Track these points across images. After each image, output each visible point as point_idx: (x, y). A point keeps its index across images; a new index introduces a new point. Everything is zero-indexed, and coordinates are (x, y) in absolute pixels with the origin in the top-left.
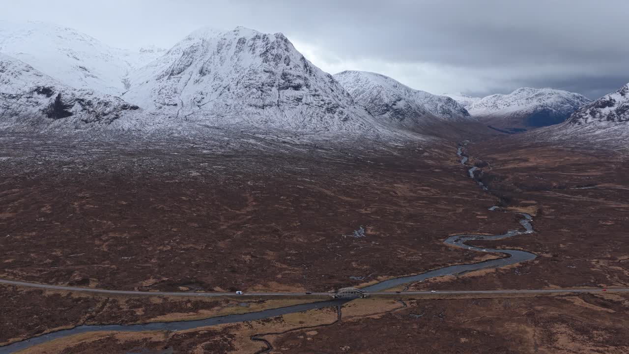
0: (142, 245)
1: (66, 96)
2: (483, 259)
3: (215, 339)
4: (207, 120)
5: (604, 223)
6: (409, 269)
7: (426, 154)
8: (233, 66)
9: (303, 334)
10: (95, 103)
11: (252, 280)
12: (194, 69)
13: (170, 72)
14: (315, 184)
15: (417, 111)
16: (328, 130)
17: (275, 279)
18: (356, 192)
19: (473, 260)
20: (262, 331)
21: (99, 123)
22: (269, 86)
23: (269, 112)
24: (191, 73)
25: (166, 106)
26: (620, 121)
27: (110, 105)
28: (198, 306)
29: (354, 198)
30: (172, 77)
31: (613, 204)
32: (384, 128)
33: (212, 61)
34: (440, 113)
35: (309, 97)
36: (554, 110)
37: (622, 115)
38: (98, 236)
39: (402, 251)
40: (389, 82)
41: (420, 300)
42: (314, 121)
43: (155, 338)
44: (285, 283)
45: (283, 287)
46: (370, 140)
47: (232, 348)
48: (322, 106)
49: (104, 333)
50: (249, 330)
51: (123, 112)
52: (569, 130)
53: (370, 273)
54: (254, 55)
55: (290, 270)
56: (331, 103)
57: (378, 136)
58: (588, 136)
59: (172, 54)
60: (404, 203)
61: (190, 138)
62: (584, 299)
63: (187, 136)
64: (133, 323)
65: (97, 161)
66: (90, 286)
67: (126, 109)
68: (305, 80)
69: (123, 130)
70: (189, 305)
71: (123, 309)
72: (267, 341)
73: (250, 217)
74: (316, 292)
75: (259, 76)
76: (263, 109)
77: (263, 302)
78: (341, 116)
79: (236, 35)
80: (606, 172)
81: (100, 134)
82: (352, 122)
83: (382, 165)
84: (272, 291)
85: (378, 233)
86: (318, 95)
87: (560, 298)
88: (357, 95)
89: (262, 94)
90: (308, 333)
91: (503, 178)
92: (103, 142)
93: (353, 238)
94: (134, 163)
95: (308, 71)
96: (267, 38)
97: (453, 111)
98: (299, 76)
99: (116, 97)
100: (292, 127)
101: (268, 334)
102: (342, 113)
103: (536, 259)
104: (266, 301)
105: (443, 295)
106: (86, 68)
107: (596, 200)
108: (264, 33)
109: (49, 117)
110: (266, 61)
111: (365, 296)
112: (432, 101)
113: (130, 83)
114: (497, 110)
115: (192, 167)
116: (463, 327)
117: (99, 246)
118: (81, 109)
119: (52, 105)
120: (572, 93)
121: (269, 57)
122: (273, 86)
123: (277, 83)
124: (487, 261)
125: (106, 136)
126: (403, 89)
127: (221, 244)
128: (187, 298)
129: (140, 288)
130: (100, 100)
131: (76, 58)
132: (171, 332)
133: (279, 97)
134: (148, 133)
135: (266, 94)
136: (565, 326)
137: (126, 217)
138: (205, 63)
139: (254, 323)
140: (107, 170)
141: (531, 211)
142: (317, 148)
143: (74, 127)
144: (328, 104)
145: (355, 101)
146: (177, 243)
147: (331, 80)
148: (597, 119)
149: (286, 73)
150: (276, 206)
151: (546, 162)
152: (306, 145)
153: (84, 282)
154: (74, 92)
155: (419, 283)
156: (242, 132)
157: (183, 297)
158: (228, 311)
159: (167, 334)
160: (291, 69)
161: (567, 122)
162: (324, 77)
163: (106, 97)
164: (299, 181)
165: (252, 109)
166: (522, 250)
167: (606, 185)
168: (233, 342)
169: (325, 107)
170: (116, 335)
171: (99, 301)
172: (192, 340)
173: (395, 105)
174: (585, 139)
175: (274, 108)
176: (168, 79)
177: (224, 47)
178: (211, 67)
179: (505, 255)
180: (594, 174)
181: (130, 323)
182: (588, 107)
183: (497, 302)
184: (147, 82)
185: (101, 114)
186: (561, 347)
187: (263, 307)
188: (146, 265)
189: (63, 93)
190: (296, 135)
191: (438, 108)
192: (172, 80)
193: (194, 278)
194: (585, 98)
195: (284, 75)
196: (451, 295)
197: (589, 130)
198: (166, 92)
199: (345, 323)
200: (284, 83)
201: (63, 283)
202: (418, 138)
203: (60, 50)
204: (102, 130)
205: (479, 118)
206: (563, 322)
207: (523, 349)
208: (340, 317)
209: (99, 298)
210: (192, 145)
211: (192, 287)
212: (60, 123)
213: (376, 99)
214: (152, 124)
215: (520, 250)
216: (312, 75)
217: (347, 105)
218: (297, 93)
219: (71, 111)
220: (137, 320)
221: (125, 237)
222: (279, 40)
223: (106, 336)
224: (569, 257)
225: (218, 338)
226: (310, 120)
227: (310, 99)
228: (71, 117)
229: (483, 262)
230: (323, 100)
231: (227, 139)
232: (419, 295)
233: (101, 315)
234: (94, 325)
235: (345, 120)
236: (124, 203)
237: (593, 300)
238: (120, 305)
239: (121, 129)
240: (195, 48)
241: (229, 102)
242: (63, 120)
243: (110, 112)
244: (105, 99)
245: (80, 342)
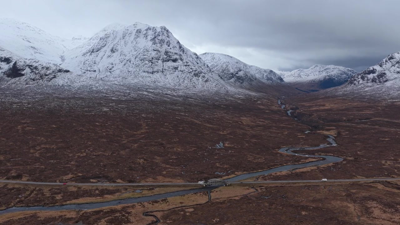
0: (66, 153)
1: (20, 63)
2: (307, 161)
3: (116, 215)
4: (115, 80)
5: (383, 139)
6: (256, 167)
7: (259, 102)
8: (133, 47)
9: (183, 210)
10: (40, 68)
11: (145, 175)
12: (108, 49)
13: (92, 51)
14: (188, 116)
15: (252, 78)
16: (195, 87)
17: (161, 174)
18: (216, 122)
19: (300, 161)
20: (152, 209)
21: (43, 81)
22: (156, 59)
23: (157, 76)
24: (105, 51)
25: (88, 72)
26: (380, 82)
27: (50, 69)
28: (103, 192)
29: (215, 125)
30: (93, 53)
31: (385, 129)
32: (231, 87)
33: (119, 43)
34: (265, 80)
35: (182, 67)
36: (336, 79)
37: (381, 79)
38: (34, 147)
39: (251, 156)
40: (233, 60)
41: (267, 187)
42: (186, 82)
43: (68, 216)
44: (169, 177)
45: (167, 179)
46: (222, 94)
47: (129, 221)
48: (191, 72)
49: (29, 212)
50: (142, 208)
51: (59, 73)
52: (349, 88)
53: (229, 170)
54: (147, 40)
55: (172, 169)
56: (197, 70)
57: (227, 91)
58: (361, 92)
59: (93, 40)
60: (248, 128)
61: (104, 91)
62: (383, 185)
63: (102, 89)
64: (52, 205)
65: (38, 101)
66: (22, 179)
67: (61, 72)
68: (180, 56)
69: (59, 85)
70: (97, 192)
71: (46, 195)
72: (156, 217)
73: (143, 136)
74: (191, 182)
75: (150, 53)
76: (153, 74)
77: (153, 189)
78: (203, 79)
79: (135, 27)
80: (376, 111)
81: (43, 88)
82: (211, 83)
83: (231, 108)
84: (159, 182)
85: (233, 145)
86: (189, 66)
87: (367, 184)
88: (213, 68)
89: (152, 65)
90: (187, 210)
91: (310, 115)
92: (44, 92)
93: (216, 149)
94: (64, 103)
95: (182, 51)
96: (155, 29)
97: (274, 78)
98: (176, 53)
99: (54, 64)
100: (172, 85)
101: (156, 211)
102: (204, 77)
103: (343, 161)
104: (155, 189)
105: (284, 183)
106: (36, 48)
107: (373, 127)
108: (153, 26)
109: (8, 76)
110: (154, 43)
111: (227, 185)
112: (261, 72)
113: (65, 58)
114: (301, 79)
115: (104, 106)
116: (302, 204)
117: (32, 153)
118: (30, 71)
119: (10, 69)
120: (347, 68)
121: (157, 41)
122: (159, 59)
123: (161, 58)
124: (310, 162)
125: (47, 89)
126: (242, 64)
127: (122, 152)
128: (96, 187)
129: (61, 181)
130: (43, 66)
131: (29, 42)
132: (82, 211)
133: (163, 67)
134: (76, 87)
135: (154, 65)
136: (375, 202)
137: (55, 135)
138: (114, 45)
139: (146, 204)
140: (44, 107)
141: (332, 133)
142: (188, 98)
143: (25, 83)
144: (195, 71)
145: (212, 71)
146: (91, 151)
147: (197, 57)
148: (366, 81)
149: (167, 51)
150: (162, 129)
151: (336, 106)
152: (181, 96)
153: (19, 177)
154: (25, 60)
155: (265, 176)
156: (139, 88)
157: (93, 186)
158: (127, 196)
159: (78, 212)
160: (171, 49)
161: (346, 84)
162: (192, 55)
163: (48, 64)
164: (178, 114)
165: (146, 74)
166: (333, 156)
167: (377, 119)
168: (129, 217)
169: (193, 73)
170: (38, 214)
171: (29, 190)
172: (98, 216)
173: (237, 74)
174: (359, 93)
175: (160, 73)
176: (90, 55)
177: (127, 35)
178: (119, 47)
179: (321, 159)
180: (368, 113)
181: (51, 205)
182: (358, 75)
183: (323, 188)
184: (76, 57)
185: (44, 75)
186: (377, 217)
187: (153, 193)
188: (67, 166)
189: (18, 61)
190: (174, 90)
191: (265, 76)
192: (93, 55)
193: (102, 174)
194: (355, 71)
195: (166, 53)
196: (289, 183)
197: (361, 88)
198: (89, 63)
199: (214, 203)
200: (166, 58)
201: (2, 178)
202: (253, 94)
203: (18, 36)
204: (44, 85)
205: (290, 83)
206: (373, 200)
207: (349, 219)
208: (210, 199)
209: (29, 188)
210: (105, 95)
211: (100, 180)
212: (15, 81)
213: (225, 70)
214: (78, 82)
215: (331, 155)
216: (185, 53)
217: (207, 73)
218: (175, 64)
219: (23, 73)
220: (56, 203)
221: (53, 148)
222: (163, 30)
223: (30, 214)
224: (365, 159)
225: (118, 214)
226: (183, 81)
227: (183, 68)
228: (24, 77)
229: (307, 163)
230: (191, 69)
231: (129, 91)
232: (266, 184)
233: (28, 199)
234: (22, 207)
235: (206, 82)
236: (55, 126)
237: (390, 185)
238: (44, 192)
239: (57, 85)
240: (108, 36)
241: (130, 69)
242: (17, 79)
243: (50, 74)
244: (46, 65)
245: (9, 219)
